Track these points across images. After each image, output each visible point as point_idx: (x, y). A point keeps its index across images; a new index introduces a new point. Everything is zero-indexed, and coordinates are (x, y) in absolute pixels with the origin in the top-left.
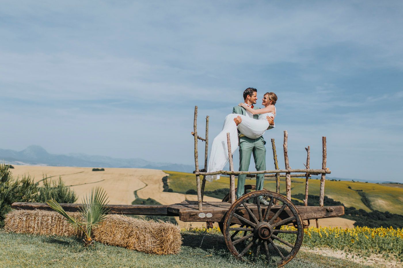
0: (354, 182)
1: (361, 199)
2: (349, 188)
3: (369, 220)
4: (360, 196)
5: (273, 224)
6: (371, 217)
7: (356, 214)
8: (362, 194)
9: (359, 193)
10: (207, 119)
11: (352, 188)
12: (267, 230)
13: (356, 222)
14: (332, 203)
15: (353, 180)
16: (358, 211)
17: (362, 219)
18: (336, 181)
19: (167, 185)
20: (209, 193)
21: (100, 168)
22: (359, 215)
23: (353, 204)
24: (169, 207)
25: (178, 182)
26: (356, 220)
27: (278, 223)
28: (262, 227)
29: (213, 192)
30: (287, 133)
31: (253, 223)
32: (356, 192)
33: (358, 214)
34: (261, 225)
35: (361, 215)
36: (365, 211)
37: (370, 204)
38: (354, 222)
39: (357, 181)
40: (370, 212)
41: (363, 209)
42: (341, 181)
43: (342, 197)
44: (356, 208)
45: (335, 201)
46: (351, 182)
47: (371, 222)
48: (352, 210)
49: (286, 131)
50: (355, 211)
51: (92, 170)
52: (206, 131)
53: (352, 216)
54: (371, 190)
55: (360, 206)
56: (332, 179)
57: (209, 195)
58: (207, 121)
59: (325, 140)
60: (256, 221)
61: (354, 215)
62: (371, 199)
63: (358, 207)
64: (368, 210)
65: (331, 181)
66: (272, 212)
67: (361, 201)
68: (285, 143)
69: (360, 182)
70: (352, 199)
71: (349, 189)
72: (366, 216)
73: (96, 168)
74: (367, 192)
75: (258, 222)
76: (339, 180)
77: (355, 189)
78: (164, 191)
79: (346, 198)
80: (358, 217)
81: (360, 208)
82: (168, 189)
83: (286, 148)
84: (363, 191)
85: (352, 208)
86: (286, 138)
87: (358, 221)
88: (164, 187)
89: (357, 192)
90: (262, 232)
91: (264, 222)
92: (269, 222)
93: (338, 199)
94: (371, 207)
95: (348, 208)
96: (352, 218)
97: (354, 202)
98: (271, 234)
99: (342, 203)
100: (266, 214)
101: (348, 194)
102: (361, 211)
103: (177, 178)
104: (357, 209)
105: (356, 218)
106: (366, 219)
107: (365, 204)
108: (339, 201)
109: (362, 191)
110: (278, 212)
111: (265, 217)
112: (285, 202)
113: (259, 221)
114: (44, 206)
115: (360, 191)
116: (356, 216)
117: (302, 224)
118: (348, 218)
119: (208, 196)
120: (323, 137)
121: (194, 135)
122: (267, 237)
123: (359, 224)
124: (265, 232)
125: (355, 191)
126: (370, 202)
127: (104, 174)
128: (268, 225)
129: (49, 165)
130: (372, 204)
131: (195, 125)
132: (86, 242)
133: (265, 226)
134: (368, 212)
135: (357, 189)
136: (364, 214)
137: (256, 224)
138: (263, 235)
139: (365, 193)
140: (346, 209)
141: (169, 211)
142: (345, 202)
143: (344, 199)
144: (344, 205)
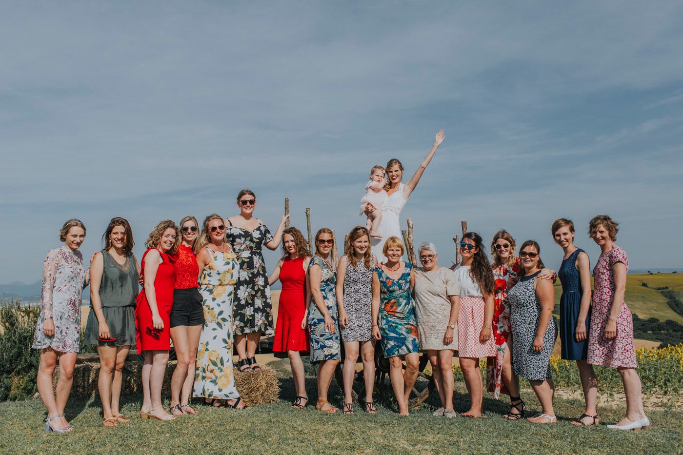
0: (652, 274)
1: (668, 303)
2: (644, 285)
4: (664, 298)
7: (660, 330)
8: (667, 294)
9: (662, 293)
10: (308, 213)
11: (649, 286)
13: (660, 343)
15: (649, 270)
16: (664, 325)
22: (666, 332)
23: (654, 312)
24: (262, 342)
26: (660, 340)
30: (411, 222)
32: (657, 291)
33: (664, 330)
35: (670, 331)
36: (677, 323)
38: (658, 343)
41: (673, 320)
44: (659, 319)
46: (647, 275)
48: (653, 324)
49: (410, 219)
50: (658, 325)
52: (308, 229)
53: (653, 334)
55: (668, 315)
58: (307, 216)
61: (656, 332)
63: (663, 317)
64: (682, 321)
67: (668, 306)
68: (410, 236)
69: (662, 272)
70: (651, 305)
71: (643, 287)
72: (679, 331)
74: (676, 290)
77: (655, 287)
80: (664, 335)
81: (667, 319)
83: (412, 242)
84: (670, 289)
85: (653, 320)
86: (410, 230)
87: (667, 341)
89: (659, 291)
95: (645, 321)
96: (655, 336)
97: (656, 308)
101: (643, 297)
102: (669, 323)
104: (662, 321)
105: (661, 337)
106: (678, 336)
107: (674, 311)
109: (667, 288)
114: (95, 357)
115: (663, 288)
116: (661, 334)
118: (648, 337)
120: (462, 222)
125: (655, 289)
134: (682, 325)
135: (658, 287)
136: (675, 328)
139: (673, 292)
140: (643, 322)
141: (263, 346)
142: (640, 310)
143: (637, 306)
144: (638, 316)
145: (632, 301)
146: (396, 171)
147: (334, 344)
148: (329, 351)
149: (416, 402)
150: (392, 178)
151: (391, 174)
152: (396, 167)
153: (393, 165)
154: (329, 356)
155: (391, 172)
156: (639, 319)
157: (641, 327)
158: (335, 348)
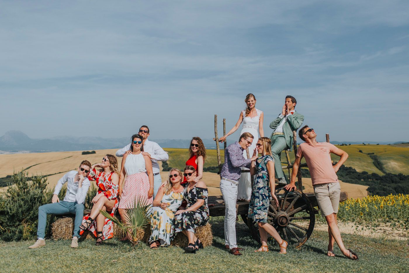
0: (365, 145)
1: (373, 163)
2: (360, 151)
3: (382, 184)
4: (372, 160)
5: (289, 212)
6: (384, 181)
7: (368, 179)
8: (373, 157)
9: (370, 156)
11: (363, 152)
12: (285, 218)
13: (369, 187)
14: (343, 169)
15: (364, 143)
16: (371, 176)
17: (375, 183)
18: (346, 145)
19: (167, 164)
20: (213, 169)
21: (90, 151)
22: (372, 180)
23: (365, 168)
25: (178, 159)
26: (369, 185)
27: (293, 212)
28: (280, 216)
29: (217, 167)
31: (272, 214)
32: (367, 156)
33: (370, 179)
34: (279, 214)
35: (374, 180)
36: (378, 175)
37: (383, 167)
38: (367, 187)
39: (367, 144)
40: (383, 176)
41: (376, 173)
42: (351, 145)
43: (353, 162)
44: (368, 172)
45: (346, 167)
46: (362, 145)
47: (384, 186)
48: (364, 175)
50: (367, 176)
51: (81, 153)
52: (224, 132)
53: (364, 181)
54: (382, 152)
55: (373, 170)
56: (342, 144)
57: (213, 171)
58: (224, 124)
59: (328, 136)
60: (275, 211)
61: (366, 180)
62: (383, 161)
63: (370, 171)
64: (381, 174)
65: (341, 145)
66: (288, 202)
67: (373, 164)
69: (371, 144)
70: (364, 163)
71: (360, 153)
72: (379, 180)
73: (86, 151)
74: (378, 155)
75: (276, 212)
76: (349, 144)
77: (366, 153)
78: (164, 170)
79: (358, 162)
80: (371, 182)
81: (373, 172)
82: (168, 168)
84: (375, 154)
85: (364, 173)
87: (372, 185)
88: (163, 166)
89: (369, 155)
90: (281, 221)
91: (281, 212)
92: (285, 211)
93: (350, 165)
94: (384, 170)
95: (360, 173)
96: (365, 183)
97: (366, 166)
98: (288, 221)
99: (353, 168)
100: (283, 204)
101: (359, 159)
102: (374, 175)
103: (176, 155)
104: (370, 173)
105: (369, 183)
106: (379, 183)
107: (377, 168)
108: (350, 166)
109: (373, 154)
110: (293, 202)
111: (282, 208)
112: (298, 193)
113: (277, 210)
115: (371, 154)
116: (369, 181)
117: (313, 210)
118: (361, 183)
119: (211, 172)
120: (326, 135)
121: (215, 140)
122: (285, 224)
123: (372, 189)
124: (283, 220)
125: (366, 154)
126: (382, 164)
127: (96, 157)
128: (285, 214)
129: (32, 152)
130: (384, 167)
131: (216, 131)
132: (132, 242)
133: (283, 215)
134: (381, 176)
135: (368, 153)
136: (377, 178)
137: (275, 213)
138: (282, 223)
139: (376, 156)
140: (358, 174)
142: (357, 167)
143: (356, 164)
144: (356, 170)
145: (353, 161)
146: (252, 101)
147: (261, 213)
148: (258, 216)
149: (299, 245)
150: (250, 105)
151: (249, 103)
152: (252, 98)
153: (250, 97)
154: (259, 220)
155: (249, 102)
156: (357, 172)
157: (357, 177)
158: (261, 215)
